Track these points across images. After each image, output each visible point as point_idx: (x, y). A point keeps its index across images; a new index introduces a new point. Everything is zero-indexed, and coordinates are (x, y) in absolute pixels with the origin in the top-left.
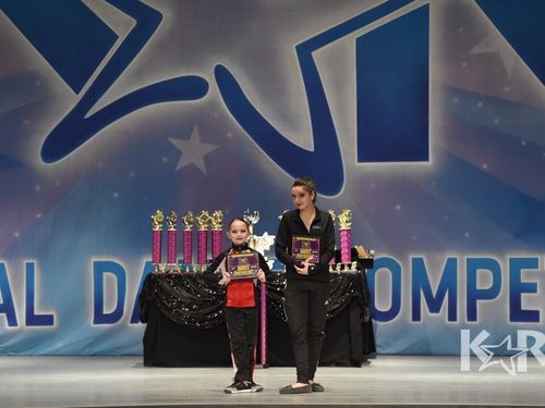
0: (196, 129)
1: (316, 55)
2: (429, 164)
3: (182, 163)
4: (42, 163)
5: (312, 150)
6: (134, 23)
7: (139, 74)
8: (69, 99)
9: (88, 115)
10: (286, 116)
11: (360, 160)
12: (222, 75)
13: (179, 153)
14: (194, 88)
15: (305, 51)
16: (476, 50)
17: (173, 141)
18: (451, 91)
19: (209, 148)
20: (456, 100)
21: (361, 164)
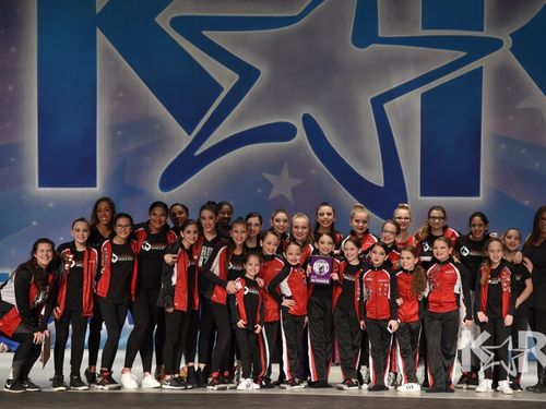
0: (286, 165)
3: (274, 194)
4: (160, 191)
5: (382, 185)
6: (237, 77)
7: (240, 119)
8: (183, 140)
9: (197, 153)
10: (361, 157)
11: (422, 195)
13: (271, 186)
14: (285, 132)
15: (378, 103)
16: (522, 105)
17: (267, 176)
18: (500, 139)
19: (296, 182)
20: (503, 146)
21: (423, 198)
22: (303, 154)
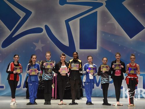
0: (40, 40)
1: (70, 23)
2: (97, 50)
3: (36, 49)
4: (2, 48)
5: (68, 46)
6: (25, 14)
7: (26, 27)
9: (13, 36)
11: (80, 49)
12: (46, 27)
13: (36, 46)
14: (39, 30)
15: (67, 22)
16: (109, 22)
17: (34, 43)
18: (102, 32)
19: (43, 45)
20: (103, 35)
21: (80, 50)
22: (45, 37)
